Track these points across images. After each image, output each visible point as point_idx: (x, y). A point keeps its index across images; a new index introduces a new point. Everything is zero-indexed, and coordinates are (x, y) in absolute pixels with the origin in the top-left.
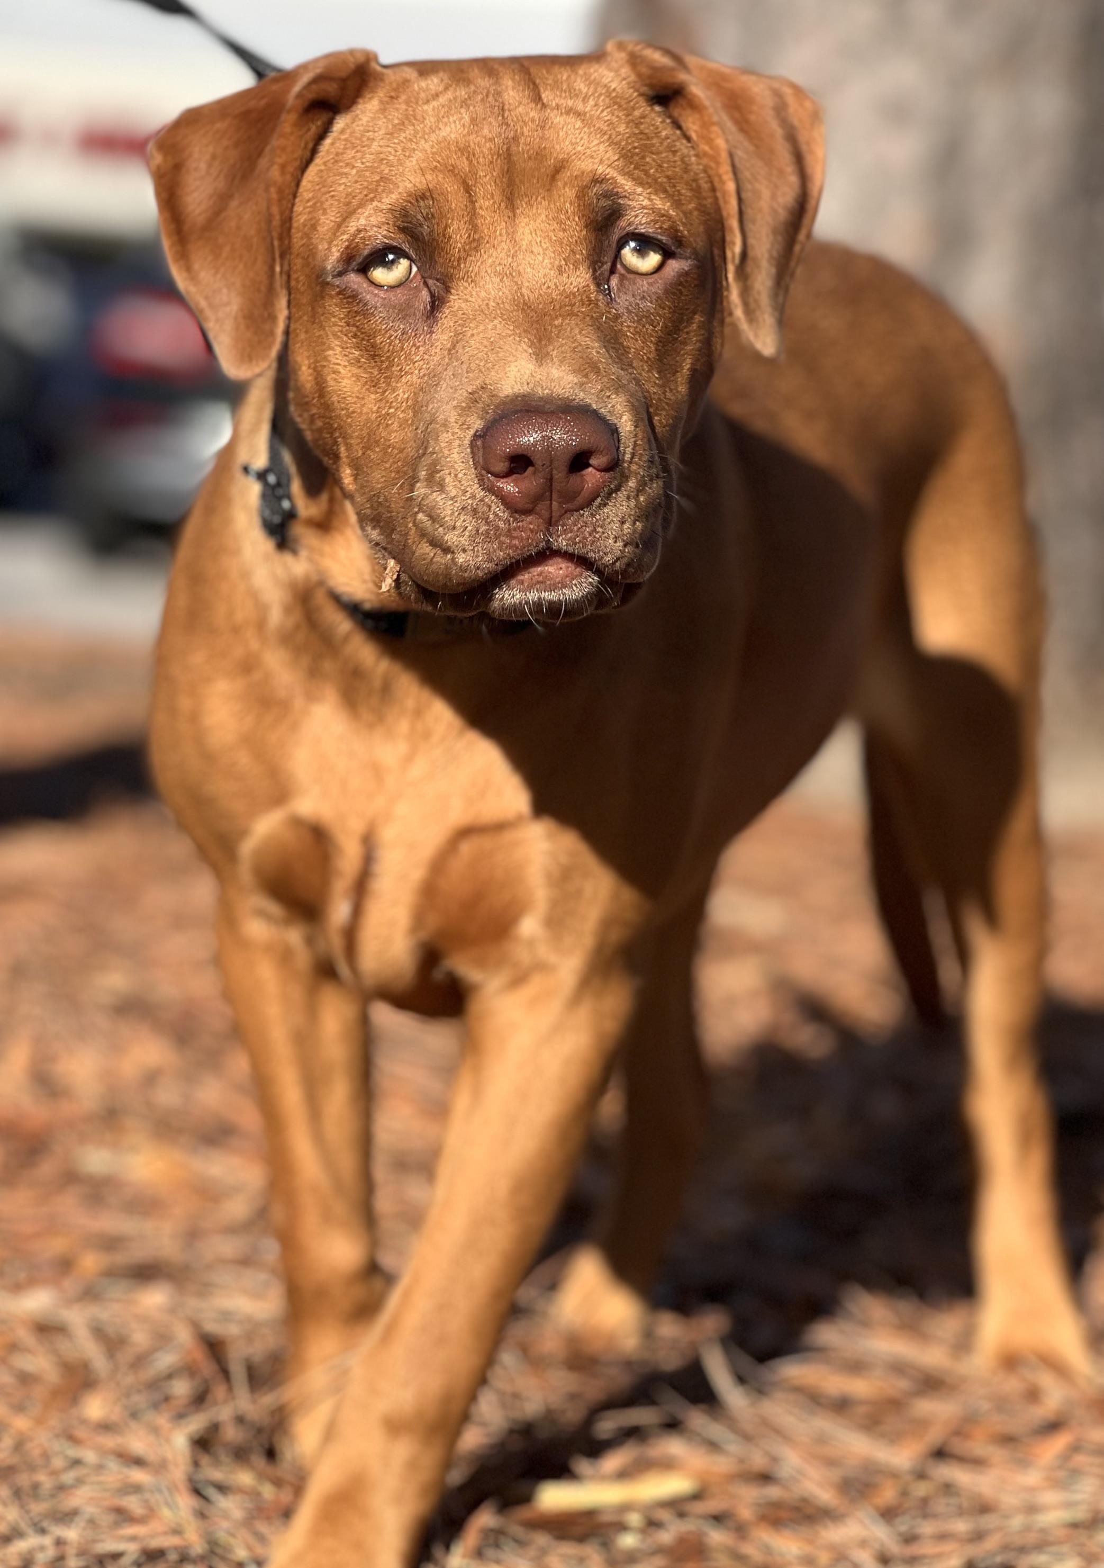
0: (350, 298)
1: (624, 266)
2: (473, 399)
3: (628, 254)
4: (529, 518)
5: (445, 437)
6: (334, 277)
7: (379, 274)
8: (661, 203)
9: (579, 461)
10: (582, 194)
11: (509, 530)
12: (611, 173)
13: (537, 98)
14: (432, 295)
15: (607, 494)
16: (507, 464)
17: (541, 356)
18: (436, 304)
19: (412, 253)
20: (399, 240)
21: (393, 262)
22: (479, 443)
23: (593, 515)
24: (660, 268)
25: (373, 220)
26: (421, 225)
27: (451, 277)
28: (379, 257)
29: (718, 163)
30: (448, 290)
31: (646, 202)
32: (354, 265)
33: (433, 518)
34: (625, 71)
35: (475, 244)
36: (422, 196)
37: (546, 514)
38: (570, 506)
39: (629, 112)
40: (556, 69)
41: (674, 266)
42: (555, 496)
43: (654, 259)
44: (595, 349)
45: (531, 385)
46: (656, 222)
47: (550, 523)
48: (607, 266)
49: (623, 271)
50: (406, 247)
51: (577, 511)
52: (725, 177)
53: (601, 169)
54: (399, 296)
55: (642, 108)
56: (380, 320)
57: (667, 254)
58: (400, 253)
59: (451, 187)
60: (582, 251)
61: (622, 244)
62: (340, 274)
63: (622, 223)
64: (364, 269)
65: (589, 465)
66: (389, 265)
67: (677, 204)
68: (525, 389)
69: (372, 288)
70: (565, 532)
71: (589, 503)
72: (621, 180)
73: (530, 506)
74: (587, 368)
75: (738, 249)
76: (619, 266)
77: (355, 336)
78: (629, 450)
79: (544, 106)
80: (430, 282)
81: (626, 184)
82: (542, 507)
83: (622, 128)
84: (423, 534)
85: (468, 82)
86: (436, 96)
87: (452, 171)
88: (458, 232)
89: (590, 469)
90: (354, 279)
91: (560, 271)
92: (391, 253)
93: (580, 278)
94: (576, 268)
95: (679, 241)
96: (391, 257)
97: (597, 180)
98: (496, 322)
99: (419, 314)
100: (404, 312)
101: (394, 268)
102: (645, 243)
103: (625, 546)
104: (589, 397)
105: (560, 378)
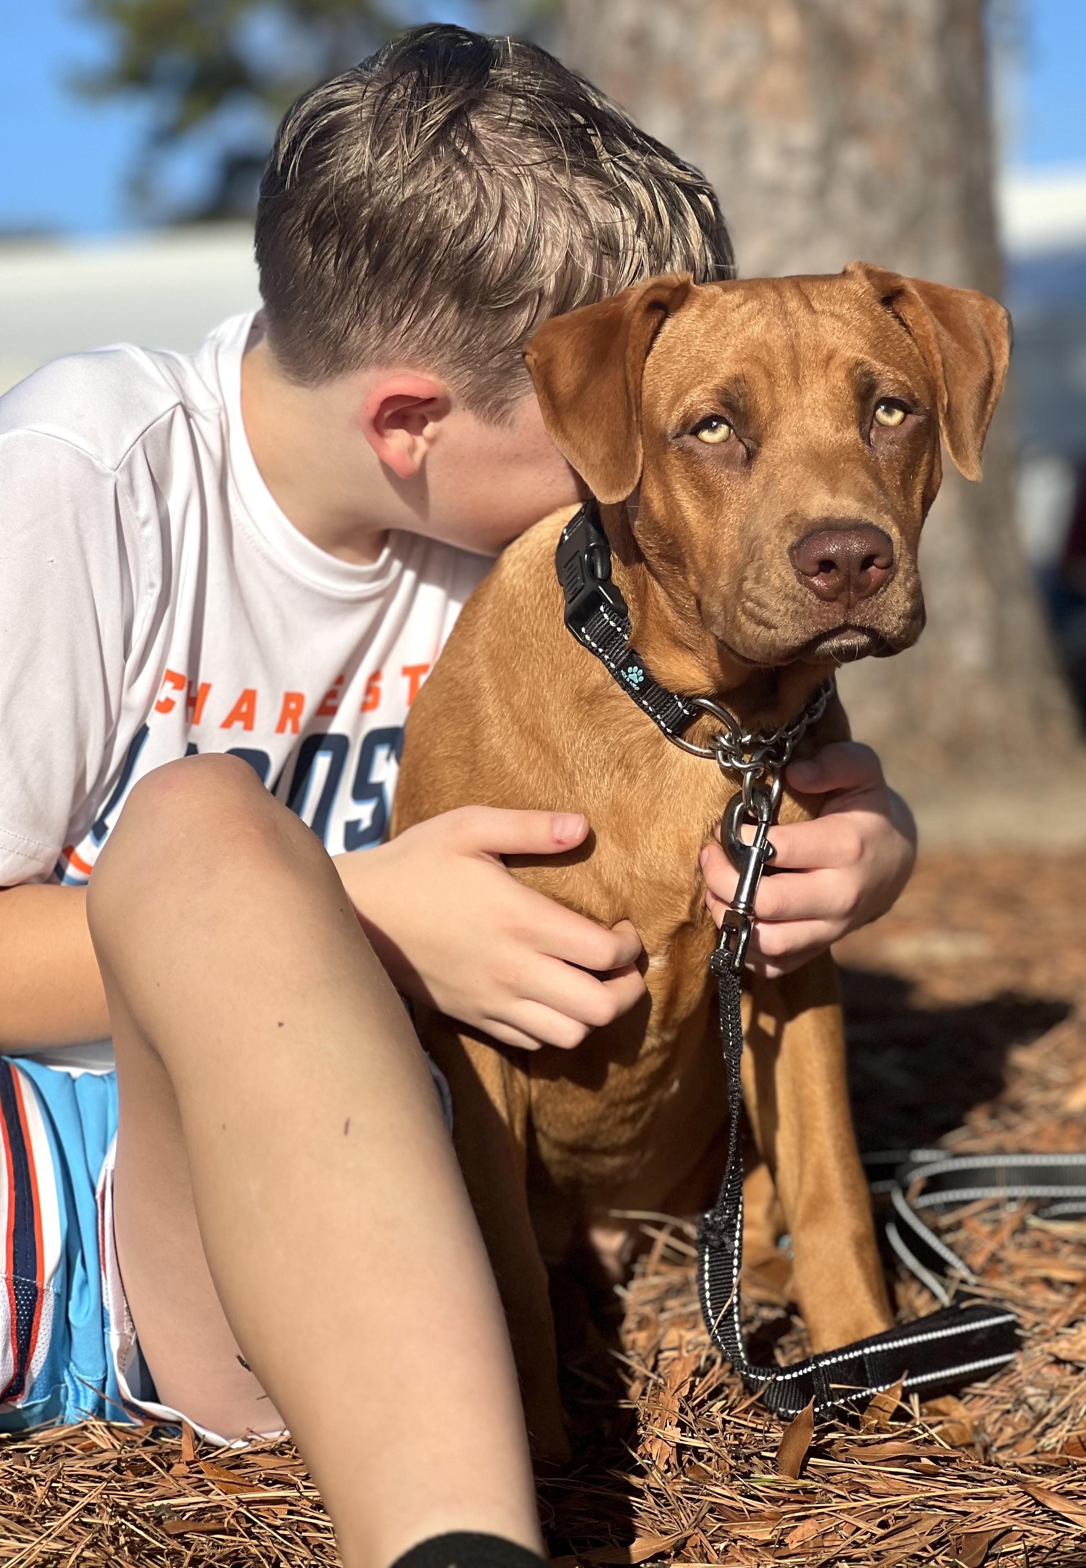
0: (687, 454)
1: (878, 422)
2: (789, 520)
3: (880, 414)
4: (834, 604)
5: (768, 548)
6: (674, 438)
7: (705, 435)
8: (902, 378)
9: (867, 561)
10: (850, 373)
11: (820, 612)
12: (867, 358)
13: (809, 306)
14: (747, 449)
15: (885, 582)
16: (817, 567)
17: (834, 491)
18: (751, 456)
19: (731, 421)
20: (722, 411)
21: (716, 427)
22: (795, 552)
23: (877, 599)
24: (903, 420)
25: (703, 397)
26: (738, 400)
27: (761, 437)
28: (708, 423)
29: (929, 342)
30: (759, 445)
31: (892, 377)
32: (689, 429)
33: (759, 604)
34: (866, 284)
35: (776, 412)
36: (736, 380)
37: (845, 600)
38: (861, 595)
39: (872, 312)
40: (817, 284)
41: (912, 419)
42: (852, 588)
43: (898, 415)
44: (870, 485)
45: (830, 512)
46: (899, 389)
47: (849, 607)
48: (868, 425)
49: (878, 425)
50: (727, 416)
51: (867, 597)
52: (934, 352)
53: (861, 356)
54: (724, 449)
55: (879, 309)
56: (710, 468)
57: (907, 411)
58: (721, 420)
59: (757, 373)
60: (852, 415)
61: (877, 407)
62: (678, 436)
63: (878, 392)
64: (695, 432)
65: (873, 564)
66: (713, 429)
67: (911, 377)
68: (825, 514)
69: (702, 444)
70: (859, 613)
71: (875, 591)
72: (873, 362)
73: (833, 596)
74: (865, 498)
75: (945, 402)
76: (875, 422)
77: (693, 479)
78: (898, 552)
79: (814, 312)
80: (745, 440)
81: (878, 366)
82: (843, 596)
83: (869, 323)
84: (751, 616)
85: (758, 296)
86: (739, 306)
87: (757, 360)
88: (764, 404)
89: (873, 567)
90: (689, 441)
91: (838, 430)
92: (715, 421)
93: (851, 434)
94: (848, 427)
95: (915, 403)
96: (715, 424)
97: (859, 364)
98: (798, 467)
99: (739, 461)
100: (728, 460)
101: (717, 430)
102: (891, 404)
103: (900, 618)
104: (870, 516)
105: (849, 506)
